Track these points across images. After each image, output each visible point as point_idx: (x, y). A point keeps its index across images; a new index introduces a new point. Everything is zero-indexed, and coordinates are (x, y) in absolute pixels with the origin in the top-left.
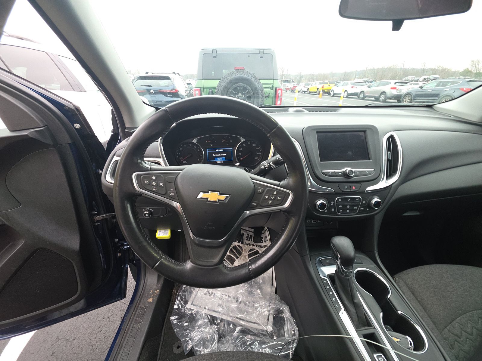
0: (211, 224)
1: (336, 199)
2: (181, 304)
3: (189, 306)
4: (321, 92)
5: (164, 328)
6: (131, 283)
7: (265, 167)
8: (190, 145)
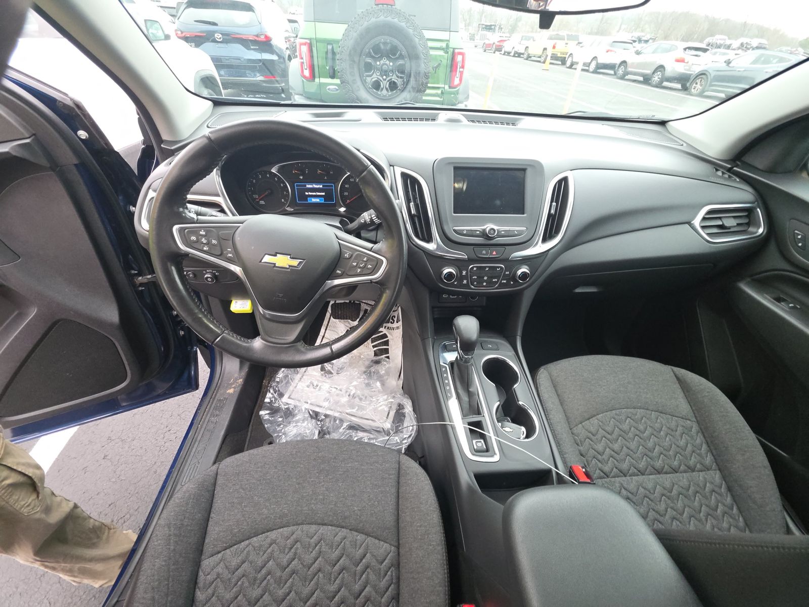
0: (281, 295)
1: (470, 267)
2: (274, 397)
3: (285, 399)
4: (549, 58)
5: (251, 424)
6: (204, 370)
7: (365, 221)
8: (268, 175)
